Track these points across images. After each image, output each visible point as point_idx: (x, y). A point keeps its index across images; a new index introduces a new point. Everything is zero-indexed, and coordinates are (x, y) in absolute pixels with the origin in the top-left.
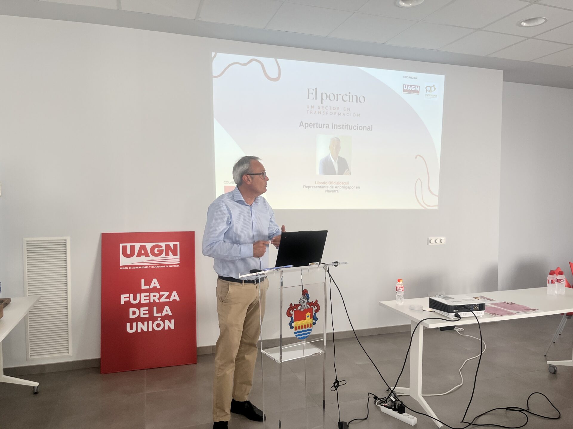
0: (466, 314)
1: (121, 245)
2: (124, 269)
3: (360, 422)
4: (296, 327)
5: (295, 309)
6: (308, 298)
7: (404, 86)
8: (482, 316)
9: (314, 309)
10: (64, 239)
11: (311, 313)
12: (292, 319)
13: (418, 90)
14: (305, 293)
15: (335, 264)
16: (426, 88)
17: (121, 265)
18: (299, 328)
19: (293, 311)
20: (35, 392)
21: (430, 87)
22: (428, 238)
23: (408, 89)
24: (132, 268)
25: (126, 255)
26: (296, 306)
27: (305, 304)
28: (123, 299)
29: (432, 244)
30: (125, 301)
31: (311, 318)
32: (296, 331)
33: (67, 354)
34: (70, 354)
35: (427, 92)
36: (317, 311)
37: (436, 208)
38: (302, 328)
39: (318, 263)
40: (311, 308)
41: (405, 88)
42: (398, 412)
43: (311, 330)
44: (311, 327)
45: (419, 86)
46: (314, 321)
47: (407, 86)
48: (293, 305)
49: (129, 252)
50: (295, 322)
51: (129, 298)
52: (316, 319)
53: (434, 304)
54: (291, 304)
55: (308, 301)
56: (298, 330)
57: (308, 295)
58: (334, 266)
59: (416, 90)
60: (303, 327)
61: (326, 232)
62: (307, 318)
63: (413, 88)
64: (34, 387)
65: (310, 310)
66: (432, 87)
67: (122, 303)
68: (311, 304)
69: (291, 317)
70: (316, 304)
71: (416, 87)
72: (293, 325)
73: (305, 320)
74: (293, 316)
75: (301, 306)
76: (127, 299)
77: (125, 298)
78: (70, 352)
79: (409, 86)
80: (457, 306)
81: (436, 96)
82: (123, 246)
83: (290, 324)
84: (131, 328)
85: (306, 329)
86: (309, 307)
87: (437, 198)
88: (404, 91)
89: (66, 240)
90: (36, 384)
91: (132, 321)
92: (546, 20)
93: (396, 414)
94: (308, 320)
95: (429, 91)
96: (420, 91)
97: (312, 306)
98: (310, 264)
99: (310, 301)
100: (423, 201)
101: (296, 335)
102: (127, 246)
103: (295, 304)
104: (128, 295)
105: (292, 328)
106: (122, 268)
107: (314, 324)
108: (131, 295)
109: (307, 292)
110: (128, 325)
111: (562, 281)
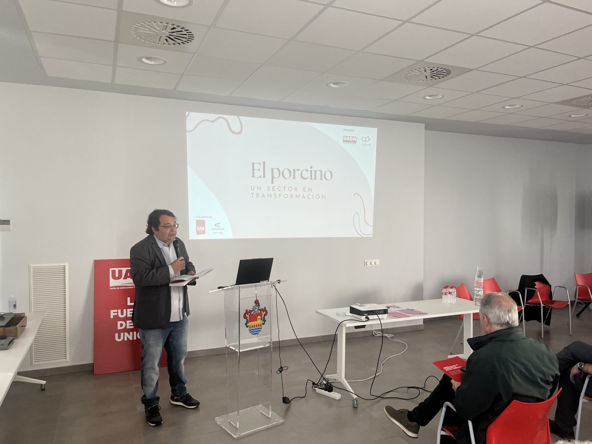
0: (373, 317)
1: (111, 269)
2: (113, 289)
3: (300, 399)
4: (250, 326)
5: (249, 314)
6: (259, 306)
7: (344, 137)
8: (385, 318)
9: (263, 314)
10: (64, 265)
11: (261, 316)
12: (247, 320)
13: (355, 140)
14: (257, 302)
15: (278, 281)
16: (362, 139)
17: (110, 286)
18: (252, 327)
19: (248, 315)
20: (42, 389)
21: (365, 137)
22: (365, 261)
23: (347, 140)
24: (120, 288)
25: (114, 278)
26: (250, 311)
27: (256, 310)
28: (113, 313)
29: (368, 266)
30: (114, 316)
31: (261, 320)
32: (250, 329)
33: (65, 360)
34: (67, 360)
35: (363, 142)
36: (265, 315)
37: (371, 236)
38: (254, 327)
39: (267, 281)
40: (261, 312)
41: (345, 139)
42: (328, 392)
43: (261, 328)
44: (261, 326)
45: (356, 137)
46: (263, 322)
47: (346, 137)
48: (248, 311)
49: (117, 275)
50: (249, 323)
51: (117, 312)
52: (265, 321)
53: (353, 311)
54: (247, 310)
55: (259, 308)
56: (251, 328)
57: (259, 304)
58: (278, 283)
59: (354, 140)
60: (256, 326)
61: (272, 259)
62: (258, 320)
63: (351, 138)
64: (42, 385)
65: (260, 314)
66: (367, 137)
67: (112, 317)
68: (261, 310)
69: (247, 319)
70: (265, 310)
71: (354, 138)
72: (248, 325)
73: (257, 321)
74: (248, 319)
75: (254, 312)
76: (116, 314)
77: (114, 313)
78: (67, 358)
79: (348, 138)
80: (368, 311)
81: (371, 145)
82: (112, 270)
83: (246, 324)
84: (119, 338)
85: (258, 327)
86: (260, 312)
87: (372, 228)
88: (344, 141)
89: (65, 266)
90: (44, 382)
91: (119, 332)
92: (443, 96)
93: (326, 393)
94: (259, 322)
95: (365, 141)
96: (357, 142)
97: (262, 312)
98: (261, 282)
99: (260, 308)
100: (361, 232)
101: (250, 331)
102: (115, 270)
103: (249, 310)
104: (116, 311)
105: (247, 327)
106: (111, 288)
107: (264, 324)
108: (119, 310)
109: (258, 301)
110: (117, 335)
111: (453, 293)
